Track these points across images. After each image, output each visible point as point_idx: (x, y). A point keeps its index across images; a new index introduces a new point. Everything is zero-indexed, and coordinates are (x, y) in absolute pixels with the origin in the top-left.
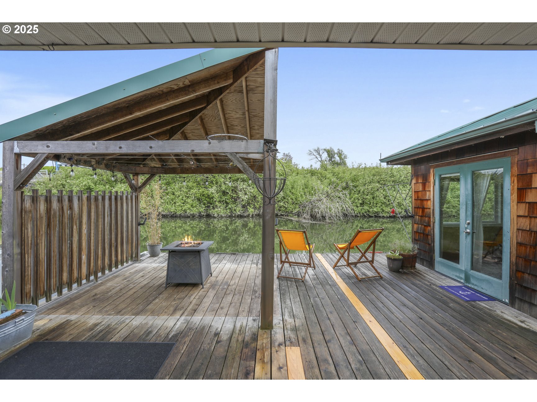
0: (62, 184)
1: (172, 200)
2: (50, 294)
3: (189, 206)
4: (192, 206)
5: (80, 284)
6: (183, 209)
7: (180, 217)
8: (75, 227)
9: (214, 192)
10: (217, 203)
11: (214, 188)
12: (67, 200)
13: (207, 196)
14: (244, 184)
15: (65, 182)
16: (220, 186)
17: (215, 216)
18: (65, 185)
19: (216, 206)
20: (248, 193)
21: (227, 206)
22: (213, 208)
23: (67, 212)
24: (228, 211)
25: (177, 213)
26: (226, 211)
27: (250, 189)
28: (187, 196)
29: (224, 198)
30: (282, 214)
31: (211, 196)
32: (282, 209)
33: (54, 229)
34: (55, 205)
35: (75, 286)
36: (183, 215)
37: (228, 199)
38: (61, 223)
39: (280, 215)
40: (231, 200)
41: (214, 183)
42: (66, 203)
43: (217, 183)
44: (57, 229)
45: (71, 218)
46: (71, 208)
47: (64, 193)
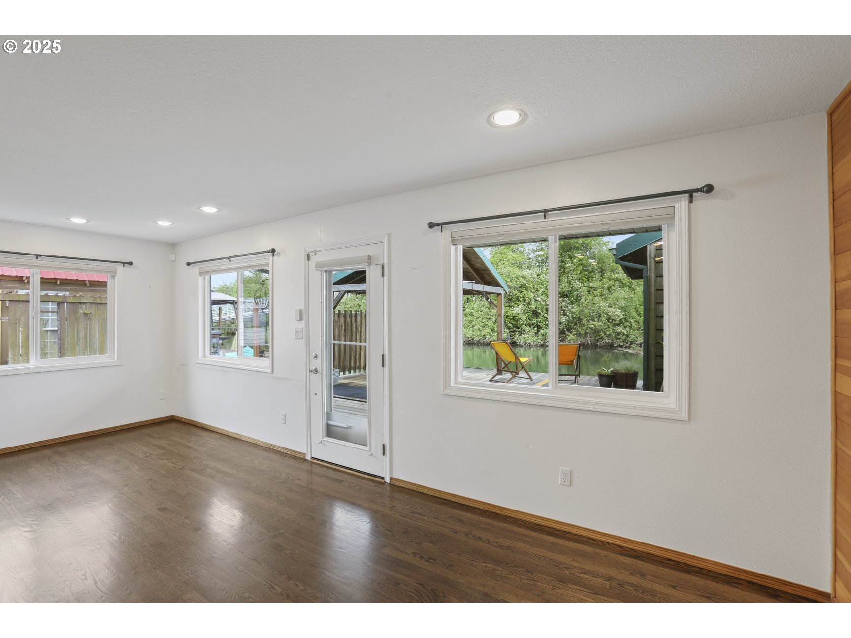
0: (358, 304)
1: (470, 322)
2: (345, 371)
3: (488, 330)
4: (492, 330)
5: (360, 371)
6: (482, 335)
7: (478, 344)
8: (358, 333)
9: (519, 312)
10: (524, 327)
11: (521, 306)
12: (354, 316)
13: (512, 317)
14: (563, 301)
15: (361, 303)
16: (529, 304)
17: (520, 344)
18: (361, 305)
19: (524, 331)
20: (568, 313)
21: (538, 331)
22: (520, 333)
23: (354, 324)
24: (540, 337)
25: (475, 339)
26: (536, 338)
27: (573, 307)
28: (488, 317)
29: (534, 321)
30: (621, 344)
31: (517, 318)
32: (621, 336)
33: (347, 333)
34: (348, 319)
35: (357, 370)
36: (481, 341)
37: (540, 322)
38: (351, 330)
39: (617, 346)
40: (544, 322)
41: (521, 299)
42: (353, 318)
43: (524, 300)
44: (349, 334)
45: (356, 328)
46: (356, 321)
47: (352, 312)
